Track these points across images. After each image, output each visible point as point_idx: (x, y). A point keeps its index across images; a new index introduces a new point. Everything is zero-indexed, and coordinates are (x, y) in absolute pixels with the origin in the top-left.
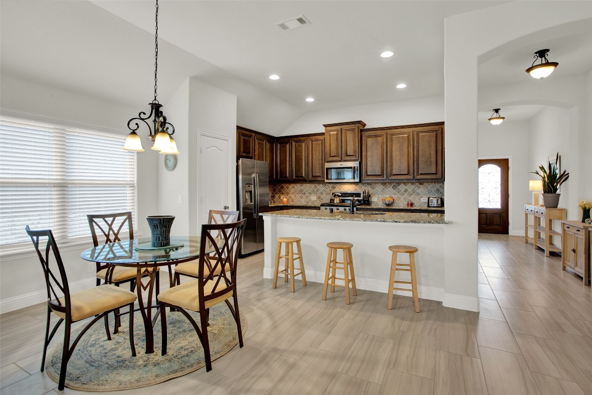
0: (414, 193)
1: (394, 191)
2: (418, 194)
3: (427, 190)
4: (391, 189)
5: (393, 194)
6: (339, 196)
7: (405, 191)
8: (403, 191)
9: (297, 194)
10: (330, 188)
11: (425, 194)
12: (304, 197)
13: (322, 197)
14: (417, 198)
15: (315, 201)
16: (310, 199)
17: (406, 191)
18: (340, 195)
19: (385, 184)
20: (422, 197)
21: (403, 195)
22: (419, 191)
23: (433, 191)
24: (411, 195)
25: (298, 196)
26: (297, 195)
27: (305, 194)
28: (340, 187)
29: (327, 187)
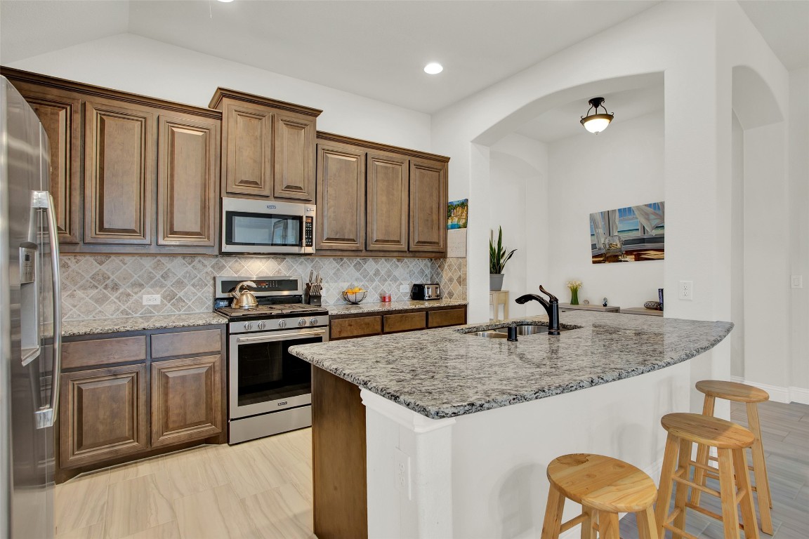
0: (389, 276)
1: (357, 274)
2: (395, 279)
3: (408, 271)
4: (351, 269)
5: (356, 280)
6: (250, 288)
7: (375, 275)
8: (371, 273)
9: (84, 288)
10: (209, 269)
11: (405, 279)
12: (113, 297)
13: (181, 294)
14: (394, 286)
15: (155, 307)
16: (139, 303)
17: (377, 273)
18: (254, 285)
19: (342, 260)
20: (401, 284)
21: (372, 280)
22: (396, 273)
23: (416, 272)
24: (386, 280)
25: (85, 296)
26: (80, 293)
27: (115, 287)
28: (237, 266)
29: (200, 266)
